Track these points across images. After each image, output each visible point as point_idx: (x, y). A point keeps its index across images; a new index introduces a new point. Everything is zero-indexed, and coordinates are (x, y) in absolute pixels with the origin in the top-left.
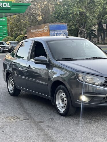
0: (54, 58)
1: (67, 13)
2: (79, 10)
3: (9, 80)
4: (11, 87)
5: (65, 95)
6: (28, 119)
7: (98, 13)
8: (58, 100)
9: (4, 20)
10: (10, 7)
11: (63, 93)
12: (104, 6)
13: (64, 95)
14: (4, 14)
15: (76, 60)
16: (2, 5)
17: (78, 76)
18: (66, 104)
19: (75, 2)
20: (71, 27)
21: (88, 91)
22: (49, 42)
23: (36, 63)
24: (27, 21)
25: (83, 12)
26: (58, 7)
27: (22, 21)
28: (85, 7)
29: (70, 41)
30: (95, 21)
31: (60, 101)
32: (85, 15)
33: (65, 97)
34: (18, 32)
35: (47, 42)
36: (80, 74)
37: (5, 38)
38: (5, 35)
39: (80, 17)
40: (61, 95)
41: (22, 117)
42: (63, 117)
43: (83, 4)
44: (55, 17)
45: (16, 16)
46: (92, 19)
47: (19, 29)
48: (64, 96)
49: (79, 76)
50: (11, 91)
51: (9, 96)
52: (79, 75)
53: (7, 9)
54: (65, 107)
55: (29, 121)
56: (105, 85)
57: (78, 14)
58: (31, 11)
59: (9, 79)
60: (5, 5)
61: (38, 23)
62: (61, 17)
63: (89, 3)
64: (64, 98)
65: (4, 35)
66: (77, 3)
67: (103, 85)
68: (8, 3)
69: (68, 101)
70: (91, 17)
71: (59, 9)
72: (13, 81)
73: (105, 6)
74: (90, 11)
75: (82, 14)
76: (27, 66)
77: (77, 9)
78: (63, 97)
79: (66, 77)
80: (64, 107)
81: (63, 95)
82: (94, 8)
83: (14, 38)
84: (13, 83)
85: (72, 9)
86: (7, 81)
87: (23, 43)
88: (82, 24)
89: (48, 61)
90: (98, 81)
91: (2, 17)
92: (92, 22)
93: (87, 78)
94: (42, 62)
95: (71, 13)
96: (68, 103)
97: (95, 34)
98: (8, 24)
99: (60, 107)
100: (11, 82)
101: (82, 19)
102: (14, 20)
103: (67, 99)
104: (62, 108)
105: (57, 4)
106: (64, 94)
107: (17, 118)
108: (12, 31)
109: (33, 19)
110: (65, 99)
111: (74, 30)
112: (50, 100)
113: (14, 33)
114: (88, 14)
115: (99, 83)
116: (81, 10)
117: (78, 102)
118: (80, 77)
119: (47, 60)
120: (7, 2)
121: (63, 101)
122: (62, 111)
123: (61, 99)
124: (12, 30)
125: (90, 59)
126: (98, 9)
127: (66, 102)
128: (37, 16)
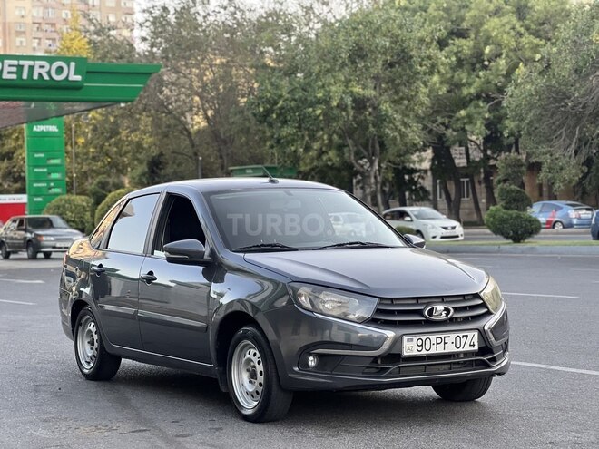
0: (228, 246)
1: (303, 101)
2: (352, 92)
3: (80, 328)
4: (87, 351)
5: (258, 355)
6: (145, 430)
7: (426, 100)
8: (239, 374)
9: (54, 128)
10: (79, 78)
11: (253, 351)
12: (453, 77)
13: (255, 355)
14: (52, 106)
15: (296, 250)
16: (49, 73)
17: (296, 295)
18: (260, 384)
19: (335, 60)
20: (325, 158)
21: (328, 340)
22: (211, 197)
23: (170, 260)
24: (144, 132)
25: (369, 99)
26: (269, 79)
27: (124, 133)
28: (376, 78)
29: (281, 193)
30: (415, 134)
31: (245, 376)
32: (374, 108)
33: (259, 363)
34: (109, 176)
35: (208, 195)
36: (304, 290)
37: (55, 201)
38: (57, 190)
39: (354, 117)
40: (248, 356)
41: (125, 427)
42: (251, 425)
43: (367, 68)
44: (255, 115)
45: (101, 114)
46: (405, 124)
47: (113, 165)
48: (255, 360)
49: (300, 295)
50: (89, 363)
51: (82, 380)
52: (300, 291)
53: (68, 86)
54: (257, 393)
55: (146, 434)
56: (380, 320)
57: (346, 106)
58: (161, 92)
59: (83, 322)
60: (60, 70)
61: (191, 140)
62: (278, 116)
63: (391, 65)
64: (257, 365)
65: (54, 191)
66: (343, 65)
67: (372, 321)
68: (73, 64)
69: (266, 373)
70: (398, 116)
71: (272, 84)
72: (94, 330)
73: (456, 77)
74: (397, 93)
75: (365, 108)
76: (144, 273)
77: (343, 88)
78: (252, 364)
79: (263, 300)
80: (255, 395)
81: (253, 355)
82: (409, 83)
83: (92, 201)
84: (96, 337)
85: (323, 86)
86: (73, 331)
87: (129, 200)
88: (366, 146)
89: (210, 256)
90: (358, 308)
91: (47, 119)
92: (403, 136)
93: (324, 302)
94: (191, 257)
95: (319, 102)
96: (267, 379)
97: (422, 188)
98: (66, 144)
99: (245, 395)
100: (90, 331)
101: (363, 126)
102: (95, 129)
103: (265, 366)
104: (249, 399)
105: (265, 66)
106: (257, 353)
107: (111, 430)
108: (85, 173)
109: (169, 126)
110: (260, 368)
111: (339, 170)
112: (216, 380)
113: (90, 181)
114: (386, 107)
115: (359, 314)
116: (358, 89)
117: (296, 373)
118: (303, 298)
119: (206, 250)
120: (67, 60)
121: (253, 375)
122: (249, 406)
123: (248, 370)
124: (85, 168)
125: (341, 246)
126: (426, 86)
127: (261, 379)
128: (183, 114)
